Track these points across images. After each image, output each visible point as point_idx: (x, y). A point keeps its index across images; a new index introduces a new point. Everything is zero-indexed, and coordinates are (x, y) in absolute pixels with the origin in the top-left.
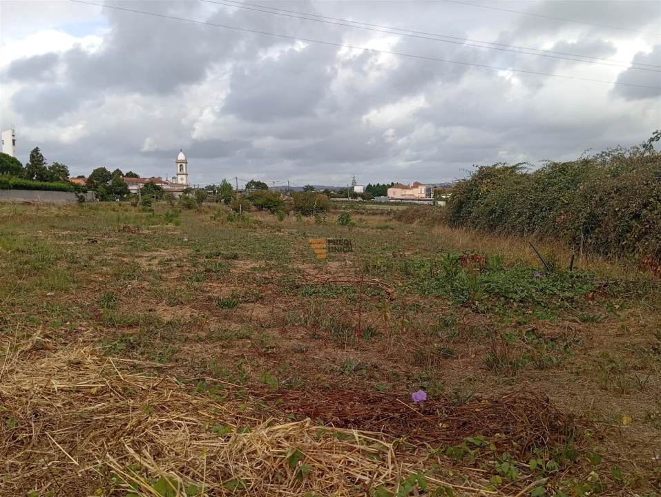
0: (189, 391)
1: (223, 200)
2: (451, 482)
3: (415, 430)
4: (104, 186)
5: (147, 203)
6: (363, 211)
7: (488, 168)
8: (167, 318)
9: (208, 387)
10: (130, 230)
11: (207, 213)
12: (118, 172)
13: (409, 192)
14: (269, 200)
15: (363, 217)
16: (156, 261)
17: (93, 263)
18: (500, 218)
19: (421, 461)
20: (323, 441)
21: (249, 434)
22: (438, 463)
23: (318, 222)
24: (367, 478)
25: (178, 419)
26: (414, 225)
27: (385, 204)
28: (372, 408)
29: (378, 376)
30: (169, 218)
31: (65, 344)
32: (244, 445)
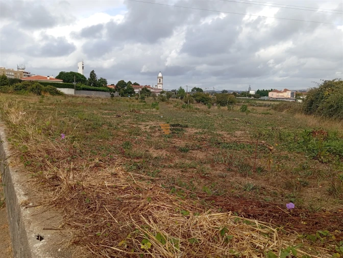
0: (168, 192)
1: (180, 97)
2: (310, 253)
3: (288, 224)
4: (123, 90)
5: (143, 98)
6: (254, 104)
7: (329, 81)
8: (155, 155)
9: (177, 191)
10: (135, 112)
11: (171, 104)
12: (130, 82)
13: (281, 94)
14: (203, 97)
15: (254, 107)
16: (148, 127)
17: (119, 127)
18: (336, 110)
19: (292, 240)
20: (238, 224)
21: (199, 216)
22: (302, 242)
23: (229, 110)
24: (262, 246)
25: (163, 205)
26: (283, 113)
27: (267, 100)
28: (263, 210)
29: (265, 193)
30: (154, 106)
31: (109, 165)
32: (197, 221)
